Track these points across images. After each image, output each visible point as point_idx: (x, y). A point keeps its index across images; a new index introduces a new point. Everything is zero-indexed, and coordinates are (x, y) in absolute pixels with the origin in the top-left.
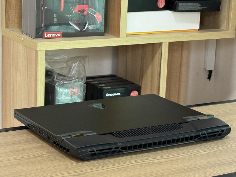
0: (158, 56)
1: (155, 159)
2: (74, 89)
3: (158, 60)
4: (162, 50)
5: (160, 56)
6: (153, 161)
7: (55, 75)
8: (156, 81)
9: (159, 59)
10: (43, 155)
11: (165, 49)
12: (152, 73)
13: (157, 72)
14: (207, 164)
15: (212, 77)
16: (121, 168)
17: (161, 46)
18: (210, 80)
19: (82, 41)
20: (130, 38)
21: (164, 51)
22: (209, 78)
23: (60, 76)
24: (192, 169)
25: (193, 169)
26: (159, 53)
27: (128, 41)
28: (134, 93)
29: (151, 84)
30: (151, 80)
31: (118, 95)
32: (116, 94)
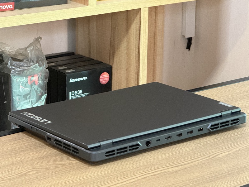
0: (136, 26)
1: (168, 167)
2: (33, 76)
3: (135, 31)
4: (140, 18)
6: (168, 170)
7: (9, 59)
8: (134, 59)
11: (145, 16)
12: (128, 48)
13: (135, 46)
14: (233, 169)
17: (139, 13)
18: (190, 50)
19: (42, 13)
20: (101, 5)
21: (144, 20)
23: (14, 61)
25: (219, 176)
26: (137, 22)
27: (99, 9)
28: (104, 76)
29: (127, 63)
30: (126, 57)
31: (84, 79)
32: (82, 79)
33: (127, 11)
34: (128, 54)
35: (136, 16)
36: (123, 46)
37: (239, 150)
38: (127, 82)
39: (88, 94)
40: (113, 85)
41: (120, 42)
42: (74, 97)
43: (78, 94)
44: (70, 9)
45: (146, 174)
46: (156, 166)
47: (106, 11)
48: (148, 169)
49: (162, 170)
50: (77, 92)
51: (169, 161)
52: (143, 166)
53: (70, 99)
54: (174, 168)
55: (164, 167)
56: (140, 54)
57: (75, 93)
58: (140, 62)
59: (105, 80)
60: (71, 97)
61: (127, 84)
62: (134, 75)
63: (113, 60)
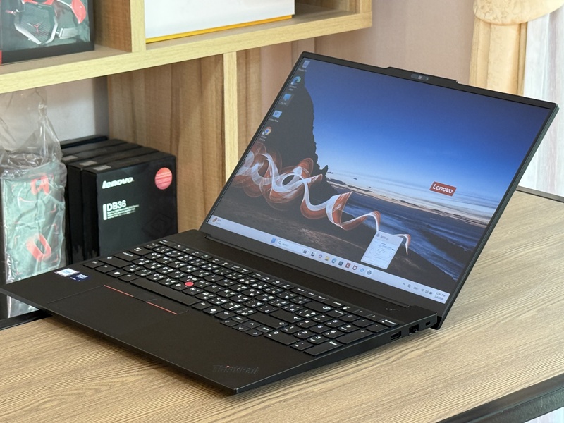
0: (216, 85)
3: (214, 93)
5: (220, 84)
8: (215, 143)
9: (217, 91)
11: (230, 68)
12: (203, 125)
13: (215, 120)
14: (433, 382)
16: (241, 417)
17: (221, 61)
21: (229, 73)
24: (404, 399)
25: (407, 398)
26: (217, 78)
27: (150, 58)
28: (162, 174)
29: (202, 149)
30: (201, 140)
31: (129, 182)
32: (123, 181)
33: (200, 59)
34: (203, 135)
36: (195, 121)
38: (204, 183)
39: (136, 208)
41: (188, 114)
42: (112, 213)
43: (118, 209)
44: (99, 59)
45: (269, 399)
47: (164, 59)
49: (299, 390)
50: (116, 206)
53: (105, 218)
54: (323, 384)
55: (303, 383)
56: (224, 133)
57: (114, 206)
58: (226, 147)
59: (164, 183)
60: (107, 214)
61: (204, 188)
62: (216, 170)
63: (178, 146)
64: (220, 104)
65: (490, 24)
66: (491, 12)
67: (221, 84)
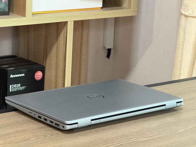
0: (64, 35)
9: (64, 38)
10: (30, 138)
11: (70, 28)
12: (57, 53)
15: (111, 56)
18: (109, 59)
20: (36, 17)
21: (70, 30)
22: (108, 56)
26: (64, 32)
27: (34, 20)
28: (38, 74)
29: (56, 64)
30: (56, 59)
31: (22, 76)
32: (20, 75)
33: (58, 23)
34: (57, 57)
35: (64, 27)
36: (54, 51)
37: (194, 127)
38: (56, 78)
39: (25, 88)
40: (45, 81)
41: (51, 48)
42: (14, 89)
43: (17, 87)
44: (10, 19)
45: (122, 142)
46: (130, 137)
47: (40, 22)
48: (123, 138)
49: (135, 140)
50: (16, 86)
51: (140, 134)
52: (120, 136)
53: (10, 91)
54: (144, 138)
55: (136, 138)
56: (66, 57)
57: (15, 86)
58: (66, 63)
59: (39, 77)
60: (11, 89)
61: (56, 81)
62: (62, 73)
63: (46, 61)
64: (65, 44)
65: (187, 16)
66: (188, 11)
67: (66, 35)
